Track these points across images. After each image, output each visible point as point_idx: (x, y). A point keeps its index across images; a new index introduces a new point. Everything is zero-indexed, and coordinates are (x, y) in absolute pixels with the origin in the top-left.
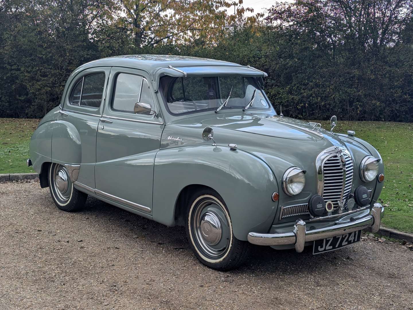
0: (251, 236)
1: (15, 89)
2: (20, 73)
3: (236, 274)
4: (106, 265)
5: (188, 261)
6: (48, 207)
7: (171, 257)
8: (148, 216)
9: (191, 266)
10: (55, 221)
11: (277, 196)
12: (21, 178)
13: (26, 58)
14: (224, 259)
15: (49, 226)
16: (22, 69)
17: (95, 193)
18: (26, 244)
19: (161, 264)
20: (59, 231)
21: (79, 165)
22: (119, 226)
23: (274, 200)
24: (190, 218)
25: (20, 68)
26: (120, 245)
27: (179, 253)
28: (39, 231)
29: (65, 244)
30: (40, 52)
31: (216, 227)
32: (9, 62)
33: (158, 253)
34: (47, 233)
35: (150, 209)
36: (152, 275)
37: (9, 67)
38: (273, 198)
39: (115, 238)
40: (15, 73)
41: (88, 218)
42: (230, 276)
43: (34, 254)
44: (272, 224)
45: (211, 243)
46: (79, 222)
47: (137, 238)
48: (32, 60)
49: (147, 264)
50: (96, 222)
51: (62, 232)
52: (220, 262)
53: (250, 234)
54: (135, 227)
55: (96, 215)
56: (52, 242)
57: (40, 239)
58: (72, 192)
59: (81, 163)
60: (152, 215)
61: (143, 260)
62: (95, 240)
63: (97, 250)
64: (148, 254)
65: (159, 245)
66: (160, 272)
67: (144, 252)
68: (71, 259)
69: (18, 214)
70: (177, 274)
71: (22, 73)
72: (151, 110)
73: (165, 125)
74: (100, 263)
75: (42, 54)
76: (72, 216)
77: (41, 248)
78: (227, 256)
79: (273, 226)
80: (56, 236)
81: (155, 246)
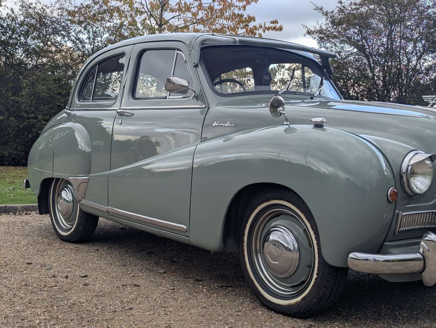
0: (354, 258)
1: (31, 138)
2: (37, 122)
3: (322, 322)
4: (120, 308)
5: (242, 303)
6: (47, 237)
7: (217, 298)
8: (182, 238)
9: (249, 310)
10: (53, 252)
11: (394, 194)
12: (20, 209)
13: (44, 106)
14: (303, 299)
15: (44, 259)
16: (40, 117)
17: (108, 212)
18: (5, 280)
19: (204, 307)
20: (56, 264)
21: (88, 177)
22: (139, 258)
23: (390, 200)
24: (246, 238)
25: (38, 117)
26: (141, 282)
27: (227, 293)
28: (28, 264)
29: (62, 280)
30: (59, 100)
31: (290, 250)
32: (26, 110)
33: (197, 292)
34: (39, 266)
35: (185, 227)
36: (192, 324)
37: (26, 115)
38: (389, 196)
39: (134, 273)
40: (32, 122)
41: (98, 250)
42: (313, 324)
43: (14, 293)
44: (384, 241)
45: (282, 274)
46: (85, 254)
47: (165, 273)
48: (50, 108)
49: (181, 307)
50: (108, 254)
51: (61, 266)
52: (297, 303)
53: (351, 255)
54: (162, 260)
55: (108, 247)
56: (43, 277)
57: (28, 274)
58: (78, 215)
59: (90, 174)
60: (188, 237)
61: (176, 301)
62: (105, 276)
63: (107, 288)
64: (182, 294)
65: (196, 282)
66: (203, 318)
67: (176, 290)
68: (68, 300)
69: (5, 245)
70: (231, 322)
71: (39, 121)
72: (188, 88)
73: (208, 108)
74: (111, 305)
75: (60, 102)
76: (76, 247)
77: (26, 285)
78: (309, 293)
79: (386, 243)
80: (50, 270)
81: (192, 283)
